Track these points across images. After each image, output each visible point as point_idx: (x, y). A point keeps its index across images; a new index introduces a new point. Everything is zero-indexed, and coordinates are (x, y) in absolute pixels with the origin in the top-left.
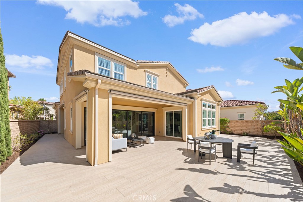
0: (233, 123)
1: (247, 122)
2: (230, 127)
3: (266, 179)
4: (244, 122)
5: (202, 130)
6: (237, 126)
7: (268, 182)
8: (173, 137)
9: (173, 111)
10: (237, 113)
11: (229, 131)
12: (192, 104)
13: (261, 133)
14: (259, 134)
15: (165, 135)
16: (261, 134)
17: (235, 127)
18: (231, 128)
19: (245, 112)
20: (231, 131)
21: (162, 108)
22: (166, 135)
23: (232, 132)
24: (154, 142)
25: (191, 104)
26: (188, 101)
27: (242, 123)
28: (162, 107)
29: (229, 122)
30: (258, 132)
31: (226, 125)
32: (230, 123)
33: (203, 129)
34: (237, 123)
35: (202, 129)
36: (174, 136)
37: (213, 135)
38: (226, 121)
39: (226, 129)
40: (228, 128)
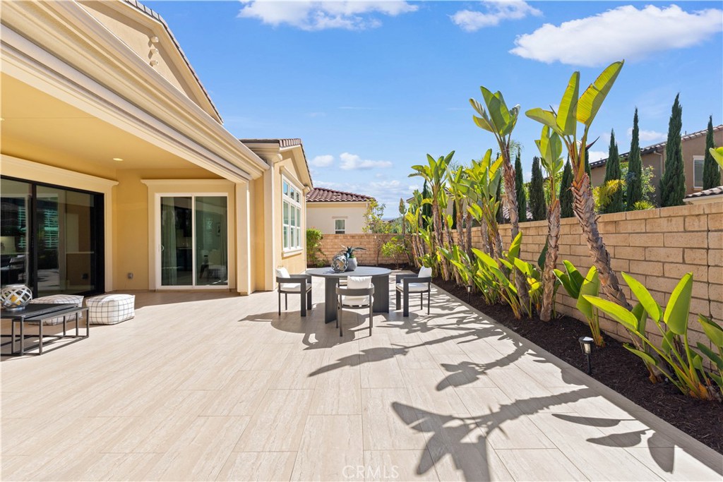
0: (328, 241)
1: (353, 237)
2: (323, 250)
3: (473, 334)
4: (349, 237)
5: (283, 258)
6: (336, 247)
7: (480, 338)
8: (194, 287)
9: (193, 195)
10: (333, 218)
11: (321, 259)
12: (262, 177)
13: (376, 259)
14: (372, 262)
15: (158, 285)
16: (375, 262)
17: (332, 250)
18: (325, 253)
19: (347, 217)
20: (325, 259)
21: (144, 181)
22: (163, 284)
23: (328, 261)
24: (132, 311)
25: (258, 179)
26: (253, 166)
27: (344, 240)
28: (143, 179)
29: (322, 238)
30: (370, 259)
31: (316, 245)
32: (322, 240)
33: (285, 255)
34: (336, 240)
35: (282, 254)
36: (198, 283)
37: (351, 259)
38: (317, 235)
39: (316, 256)
40: (319, 253)
